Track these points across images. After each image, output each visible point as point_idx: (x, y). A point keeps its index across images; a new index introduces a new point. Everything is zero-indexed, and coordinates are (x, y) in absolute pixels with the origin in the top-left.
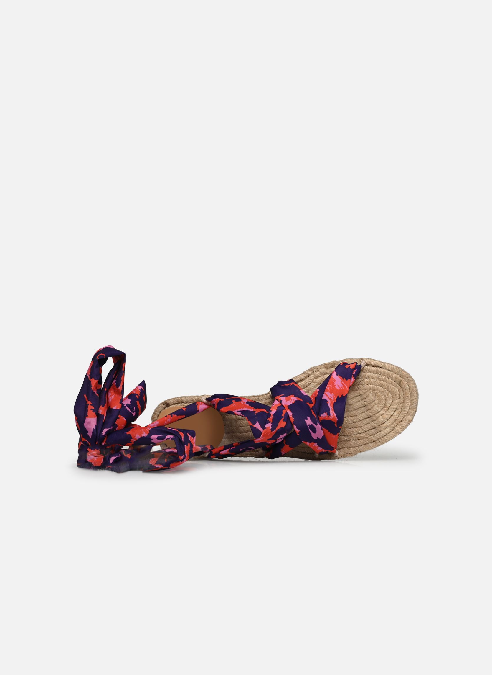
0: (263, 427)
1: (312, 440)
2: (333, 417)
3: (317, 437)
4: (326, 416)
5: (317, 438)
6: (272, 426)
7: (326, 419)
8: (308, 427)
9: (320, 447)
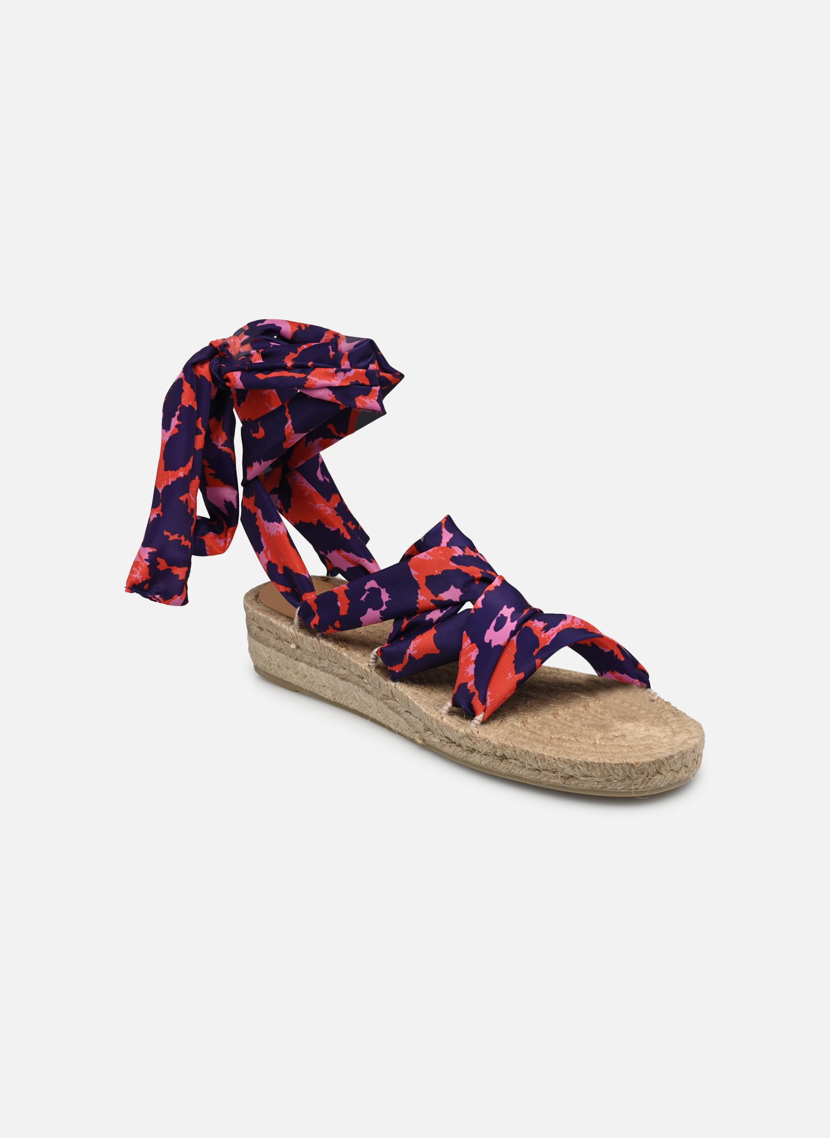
0: (450, 544)
1: (478, 639)
2: (546, 637)
3: (491, 641)
4: (539, 627)
5: (488, 642)
6: (459, 556)
7: (534, 632)
8: (499, 616)
9: (475, 668)
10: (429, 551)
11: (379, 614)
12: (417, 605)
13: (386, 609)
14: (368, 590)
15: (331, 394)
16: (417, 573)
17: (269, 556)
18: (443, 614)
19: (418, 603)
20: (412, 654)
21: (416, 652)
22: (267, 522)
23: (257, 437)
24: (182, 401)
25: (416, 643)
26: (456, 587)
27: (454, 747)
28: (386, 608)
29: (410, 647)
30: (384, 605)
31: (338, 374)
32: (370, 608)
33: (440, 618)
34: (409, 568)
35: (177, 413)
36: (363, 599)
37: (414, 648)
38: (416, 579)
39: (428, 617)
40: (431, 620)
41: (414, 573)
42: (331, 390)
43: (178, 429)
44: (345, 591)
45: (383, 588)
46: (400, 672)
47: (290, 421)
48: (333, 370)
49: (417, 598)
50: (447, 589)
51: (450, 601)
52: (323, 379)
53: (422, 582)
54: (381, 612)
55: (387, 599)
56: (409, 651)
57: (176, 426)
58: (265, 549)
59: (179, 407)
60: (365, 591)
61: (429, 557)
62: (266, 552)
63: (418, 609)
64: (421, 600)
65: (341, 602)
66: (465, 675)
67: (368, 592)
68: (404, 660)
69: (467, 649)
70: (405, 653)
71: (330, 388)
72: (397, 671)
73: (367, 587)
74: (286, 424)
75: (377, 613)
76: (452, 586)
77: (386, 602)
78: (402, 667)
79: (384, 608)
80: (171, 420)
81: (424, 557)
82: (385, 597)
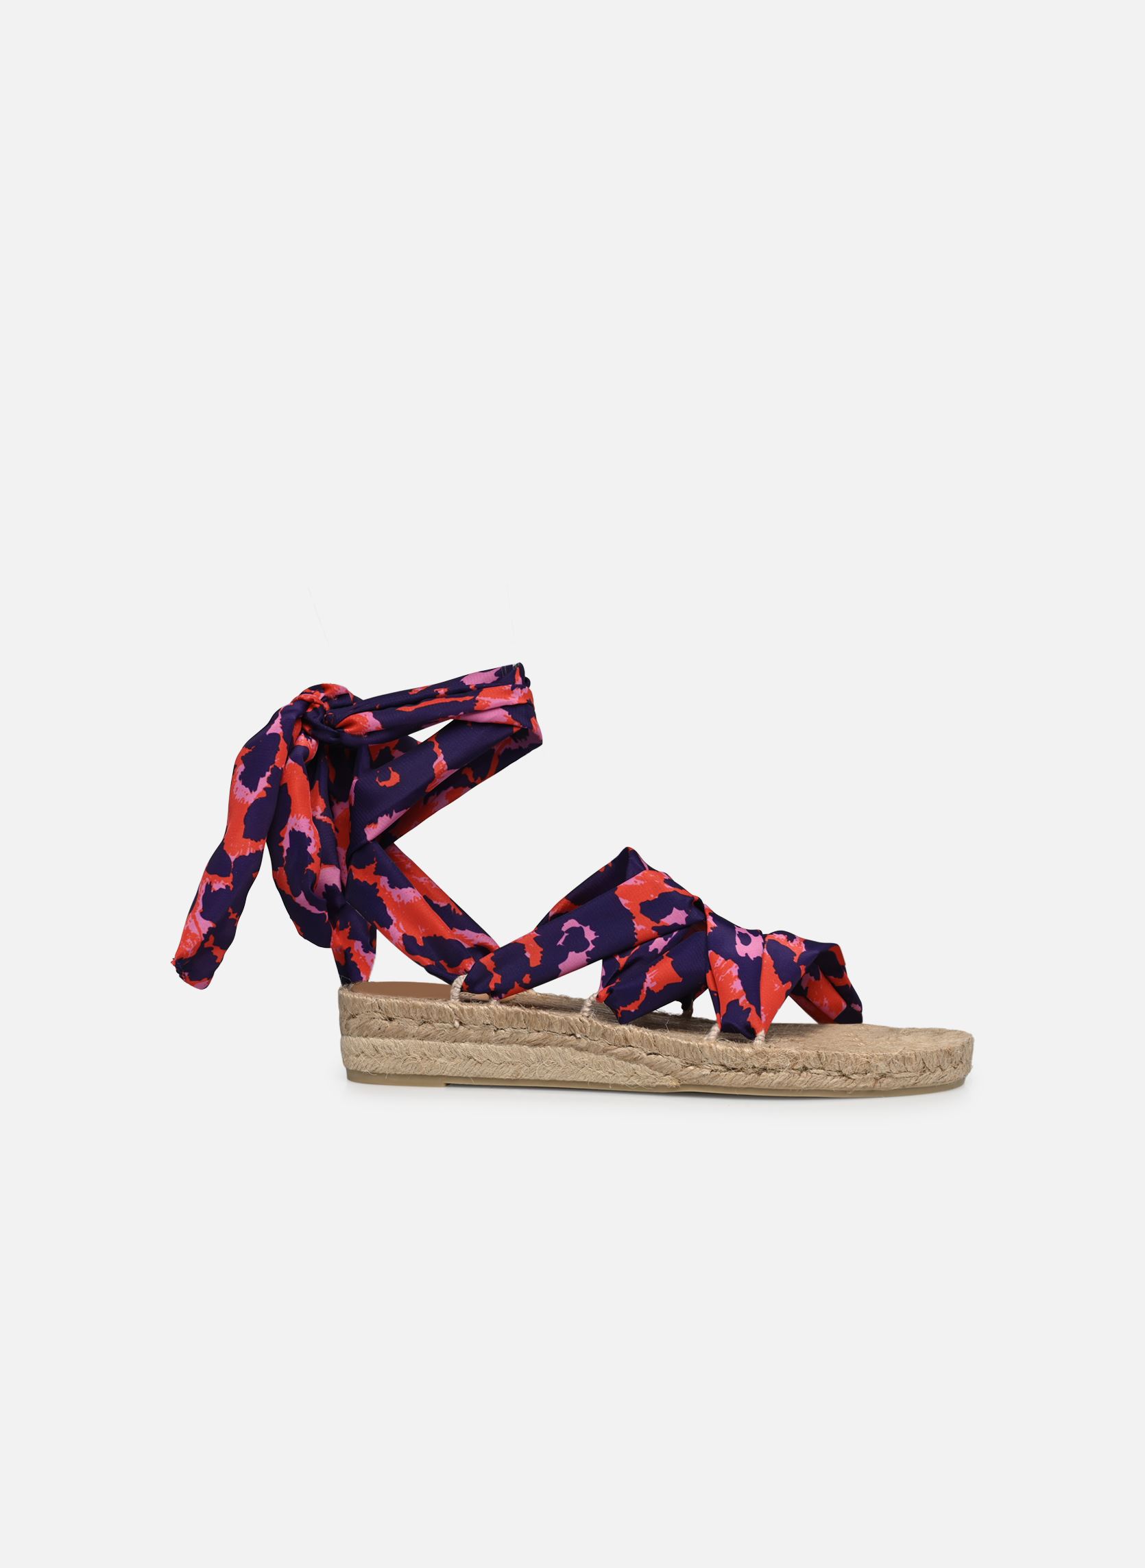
1: (732, 956)
3: (746, 954)
5: (744, 956)
9: (741, 983)
10: (638, 875)
11: (585, 955)
12: (636, 936)
13: (594, 949)
14: (567, 932)
15: (507, 714)
16: (627, 902)
17: (403, 929)
18: (668, 942)
19: (636, 934)
20: (650, 987)
21: (655, 983)
22: (398, 889)
23: (387, 786)
24: (276, 761)
25: (652, 975)
26: (680, 909)
27: (733, 1074)
28: (594, 947)
29: (647, 980)
30: (591, 944)
31: (515, 690)
32: (572, 951)
33: (665, 947)
34: (618, 898)
35: (268, 774)
36: (560, 942)
37: (652, 981)
38: (627, 908)
39: (651, 948)
40: (656, 950)
41: (624, 902)
42: (506, 710)
43: (267, 793)
44: (534, 939)
45: (585, 926)
46: (636, 1010)
47: (441, 757)
48: (508, 687)
49: (634, 929)
50: (670, 912)
51: (675, 924)
52: (498, 698)
53: (635, 910)
54: (588, 953)
55: (593, 937)
56: (646, 985)
57: (265, 789)
58: (395, 922)
59: (271, 767)
60: (563, 933)
61: (639, 882)
62: (397, 925)
63: (637, 940)
64: (639, 930)
65: (530, 952)
66: (732, 992)
67: (566, 934)
68: (641, 996)
69: (723, 966)
70: (642, 987)
71: (505, 707)
72: (633, 1011)
73: (564, 929)
74: (435, 761)
75: (583, 956)
76: (674, 909)
77: (592, 941)
78: (638, 1005)
79: (591, 947)
80: (259, 779)
81: (634, 884)
82: (590, 935)
